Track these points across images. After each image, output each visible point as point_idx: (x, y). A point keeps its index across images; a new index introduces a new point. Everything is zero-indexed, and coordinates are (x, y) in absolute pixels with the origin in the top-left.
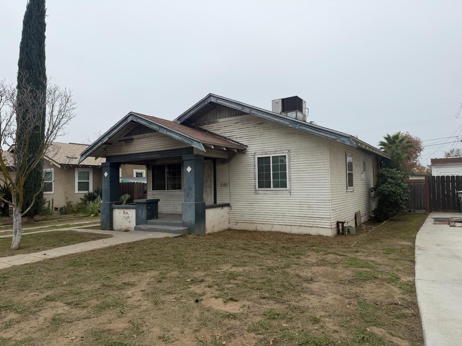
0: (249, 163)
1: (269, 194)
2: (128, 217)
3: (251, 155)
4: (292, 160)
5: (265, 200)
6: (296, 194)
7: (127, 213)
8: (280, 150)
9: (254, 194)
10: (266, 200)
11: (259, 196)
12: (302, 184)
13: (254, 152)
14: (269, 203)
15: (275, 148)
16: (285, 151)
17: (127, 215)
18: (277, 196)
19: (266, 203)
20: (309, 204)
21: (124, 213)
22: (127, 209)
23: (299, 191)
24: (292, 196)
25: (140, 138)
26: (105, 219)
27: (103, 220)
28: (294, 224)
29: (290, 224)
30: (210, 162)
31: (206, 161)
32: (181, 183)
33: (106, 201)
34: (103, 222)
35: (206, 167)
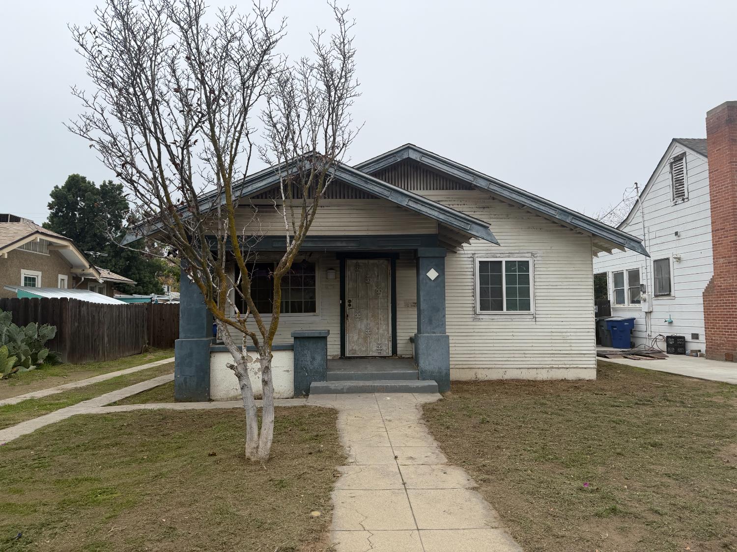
0: (463, 270)
1: (499, 320)
3: (466, 256)
4: (538, 269)
5: (492, 330)
6: (545, 320)
8: (517, 251)
9: (471, 320)
10: (495, 330)
11: (482, 323)
12: (553, 305)
13: (473, 252)
14: (498, 334)
15: (510, 248)
16: (527, 255)
18: (514, 323)
19: (494, 334)
20: (564, 334)
23: (549, 316)
24: (537, 323)
26: (191, 376)
27: (185, 379)
28: (541, 366)
29: (535, 366)
30: (384, 263)
31: (376, 261)
32: (315, 301)
33: (192, 336)
34: (184, 384)
35: (376, 273)
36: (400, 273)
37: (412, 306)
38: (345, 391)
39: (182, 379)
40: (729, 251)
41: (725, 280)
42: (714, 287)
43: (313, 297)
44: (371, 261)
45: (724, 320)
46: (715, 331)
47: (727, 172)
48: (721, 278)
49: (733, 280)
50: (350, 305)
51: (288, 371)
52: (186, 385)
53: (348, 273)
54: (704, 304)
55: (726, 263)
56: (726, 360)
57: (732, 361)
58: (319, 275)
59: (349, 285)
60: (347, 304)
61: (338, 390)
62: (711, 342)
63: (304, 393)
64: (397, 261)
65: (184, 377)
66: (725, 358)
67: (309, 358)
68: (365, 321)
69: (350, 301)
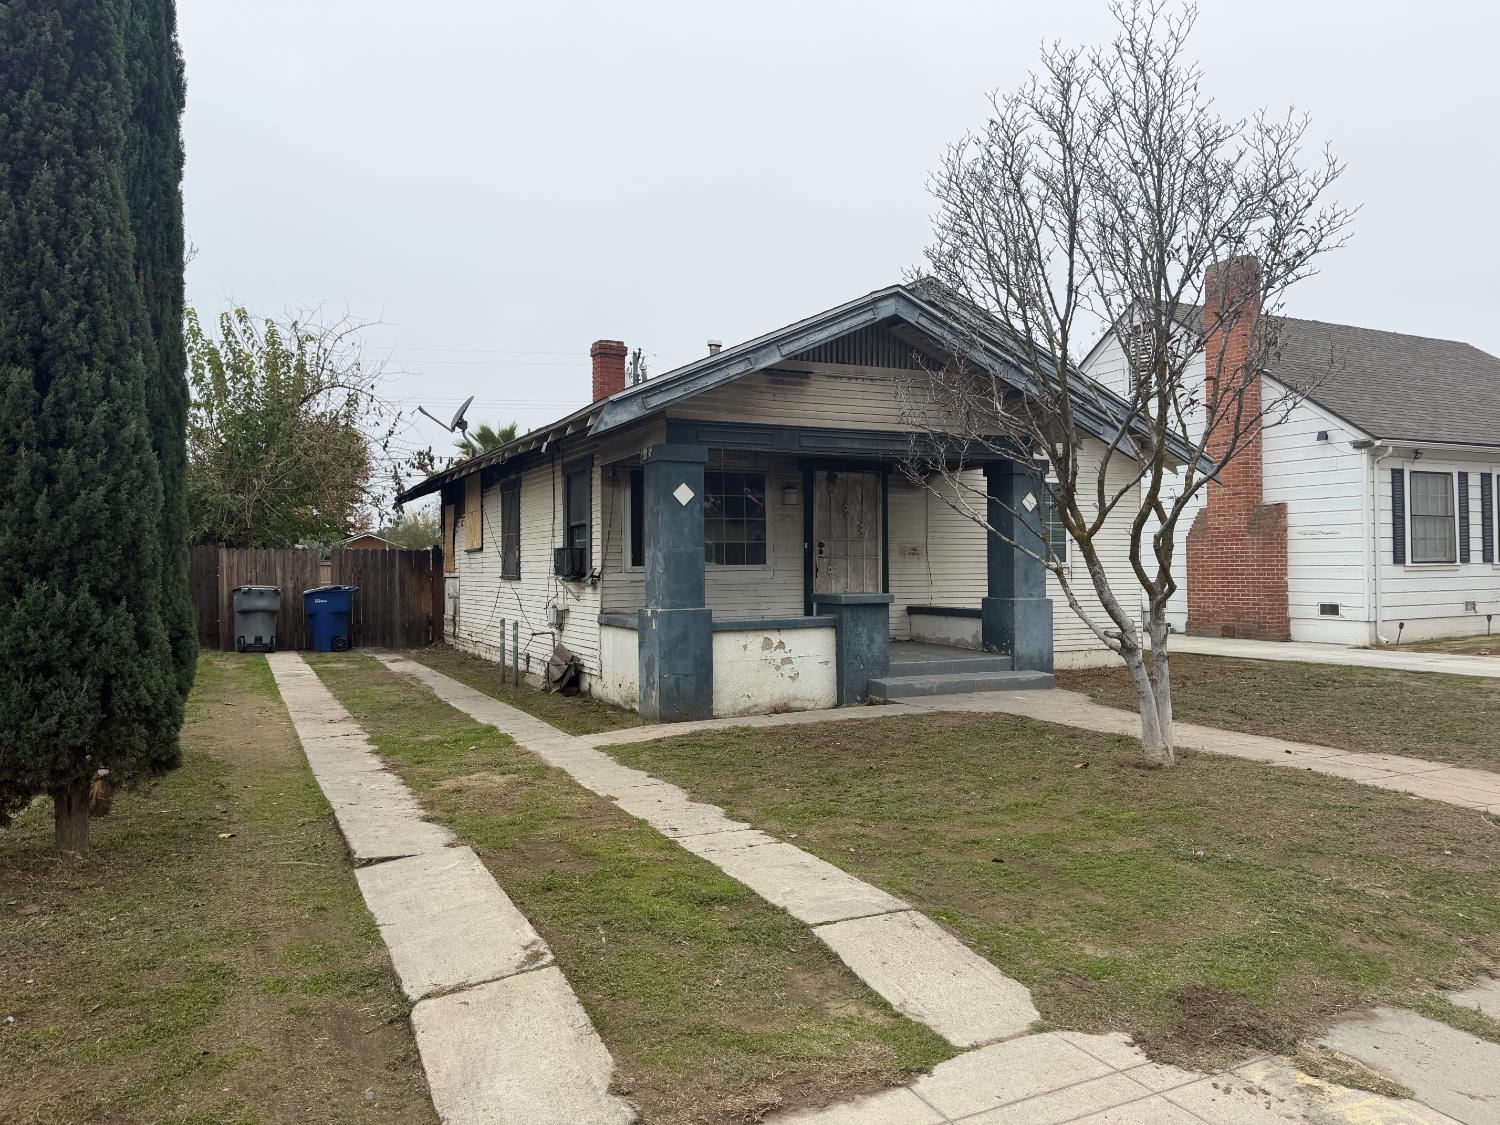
2: (787, 661)
7: (781, 645)
17: (780, 655)
21: (767, 644)
22: (779, 630)
25: (837, 377)
26: (686, 676)
27: (677, 680)
28: (1077, 648)
29: (1070, 648)
30: (869, 478)
31: (858, 476)
32: (765, 544)
33: (683, 603)
34: (675, 691)
35: (859, 496)
36: (892, 497)
37: (910, 554)
38: (935, 690)
39: (672, 681)
40: (1236, 477)
41: (1226, 519)
42: (1206, 529)
43: (762, 537)
44: (852, 476)
45: (1222, 578)
46: (1206, 594)
47: (1238, 361)
48: (1219, 516)
49: (1240, 519)
50: (821, 552)
51: (826, 663)
52: (679, 692)
53: (818, 496)
54: (1187, 554)
55: (1229, 494)
56: (1223, 636)
57: (1233, 637)
58: (770, 497)
59: (818, 516)
60: (816, 549)
61: (925, 690)
62: (1197, 611)
63: (859, 698)
64: (890, 477)
65: (675, 677)
66: (1221, 632)
67: (865, 639)
68: (843, 580)
69: (821, 545)
